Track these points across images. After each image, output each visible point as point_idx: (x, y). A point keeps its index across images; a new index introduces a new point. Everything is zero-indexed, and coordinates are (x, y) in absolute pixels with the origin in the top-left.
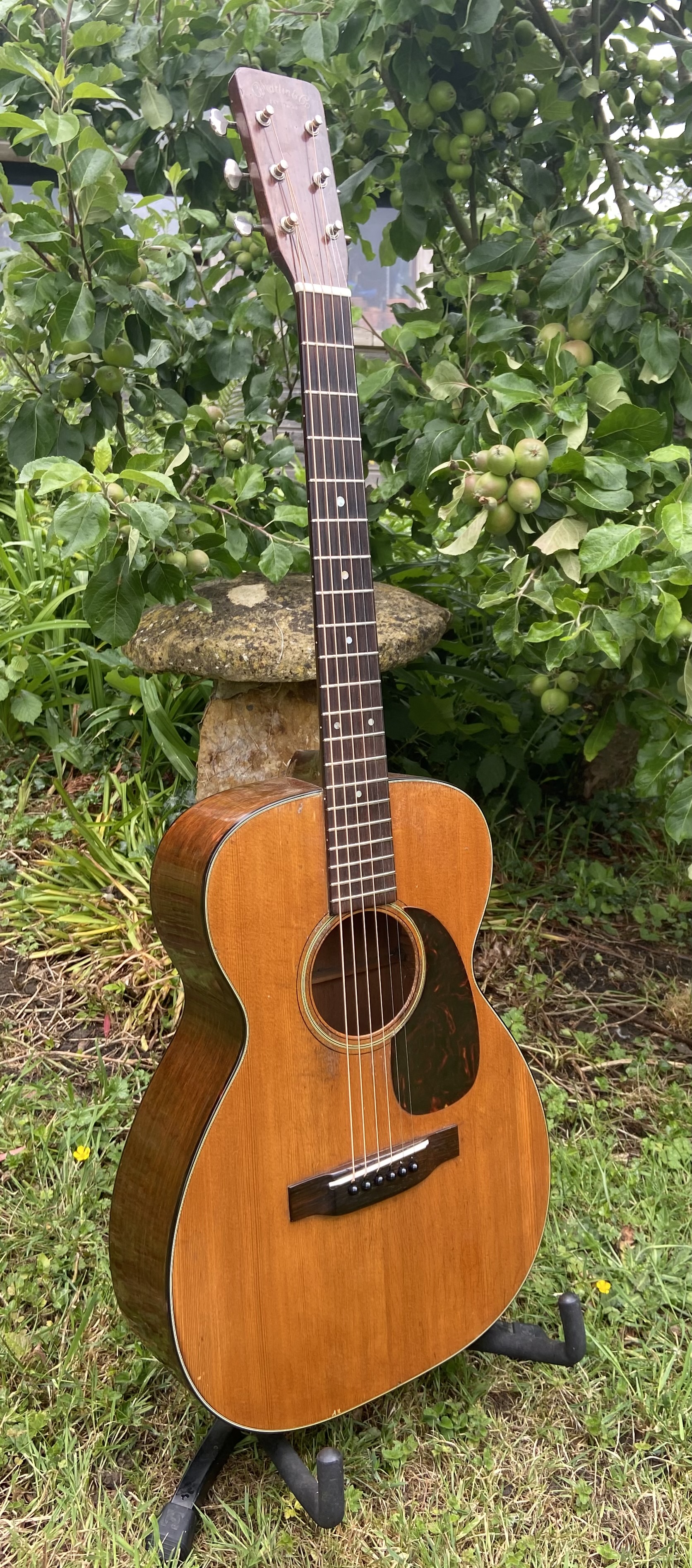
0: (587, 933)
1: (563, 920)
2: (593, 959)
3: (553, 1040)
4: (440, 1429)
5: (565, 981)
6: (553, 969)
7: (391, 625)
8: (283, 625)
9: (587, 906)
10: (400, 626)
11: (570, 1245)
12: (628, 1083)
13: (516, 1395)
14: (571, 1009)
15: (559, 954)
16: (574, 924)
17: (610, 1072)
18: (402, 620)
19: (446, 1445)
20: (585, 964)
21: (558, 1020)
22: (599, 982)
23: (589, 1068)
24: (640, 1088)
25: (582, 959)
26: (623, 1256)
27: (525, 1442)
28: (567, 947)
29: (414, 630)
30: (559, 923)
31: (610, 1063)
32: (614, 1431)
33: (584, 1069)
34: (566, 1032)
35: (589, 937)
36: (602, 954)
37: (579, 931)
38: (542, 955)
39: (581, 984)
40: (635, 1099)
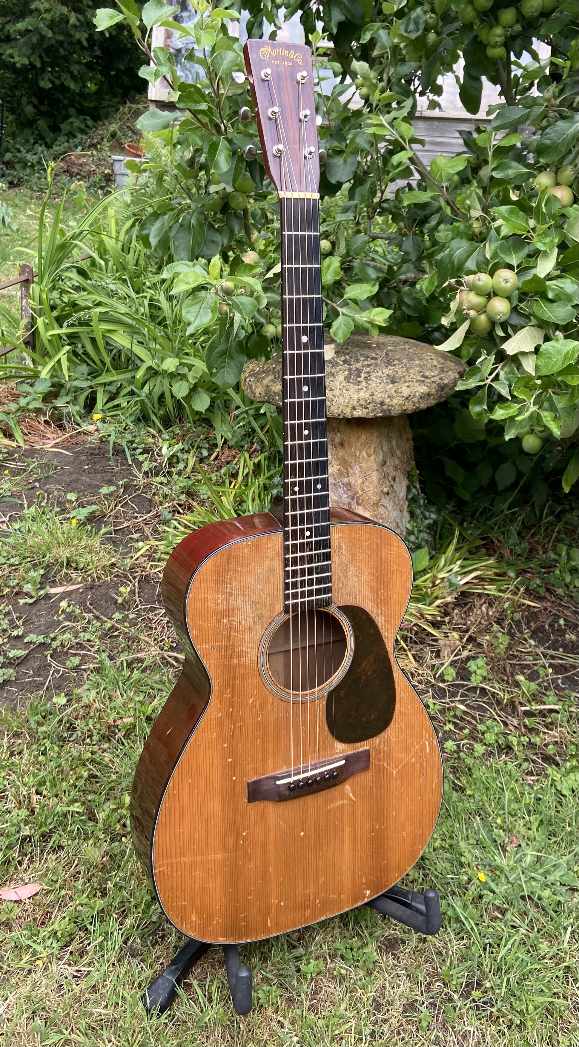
0: (559, 601)
1: (542, 591)
2: (558, 622)
3: (508, 683)
4: (342, 957)
5: (531, 637)
6: (524, 627)
7: (417, 381)
8: (341, 378)
9: (564, 580)
10: (423, 381)
11: (471, 841)
12: (551, 723)
13: (404, 942)
14: (529, 661)
15: (532, 616)
17: (542, 714)
18: (426, 377)
19: (345, 969)
20: (550, 625)
21: (517, 667)
22: (556, 641)
23: (527, 708)
24: (559, 729)
25: (548, 622)
26: (507, 854)
28: (540, 611)
29: (434, 385)
30: (538, 593)
31: (542, 707)
33: (523, 708)
34: (521, 678)
35: (560, 605)
36: (565, 620)
37: (554, 599)
38: (517, 616)
39: (541, 642)
40: (555, 737)
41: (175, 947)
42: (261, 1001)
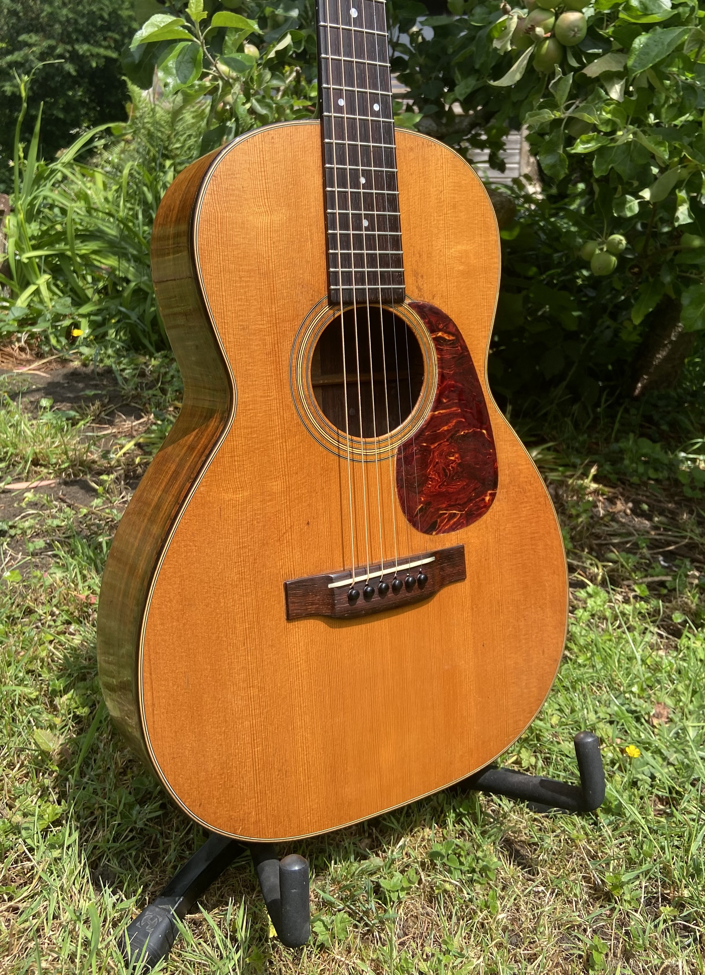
1: (613, 477)
2: (640, 508)
9: (636, 470)
11: (602, 715)
12: (667, 595)
14: (617, 540)
16: (623, 483)
17: (651, 587)
19: (450, 883)
21: (603, 547)
31: (651, 579)
32: (638, 892)
33: (625, 582)
36: (648, 504)
41: (175, 867)
42: (320, 938)
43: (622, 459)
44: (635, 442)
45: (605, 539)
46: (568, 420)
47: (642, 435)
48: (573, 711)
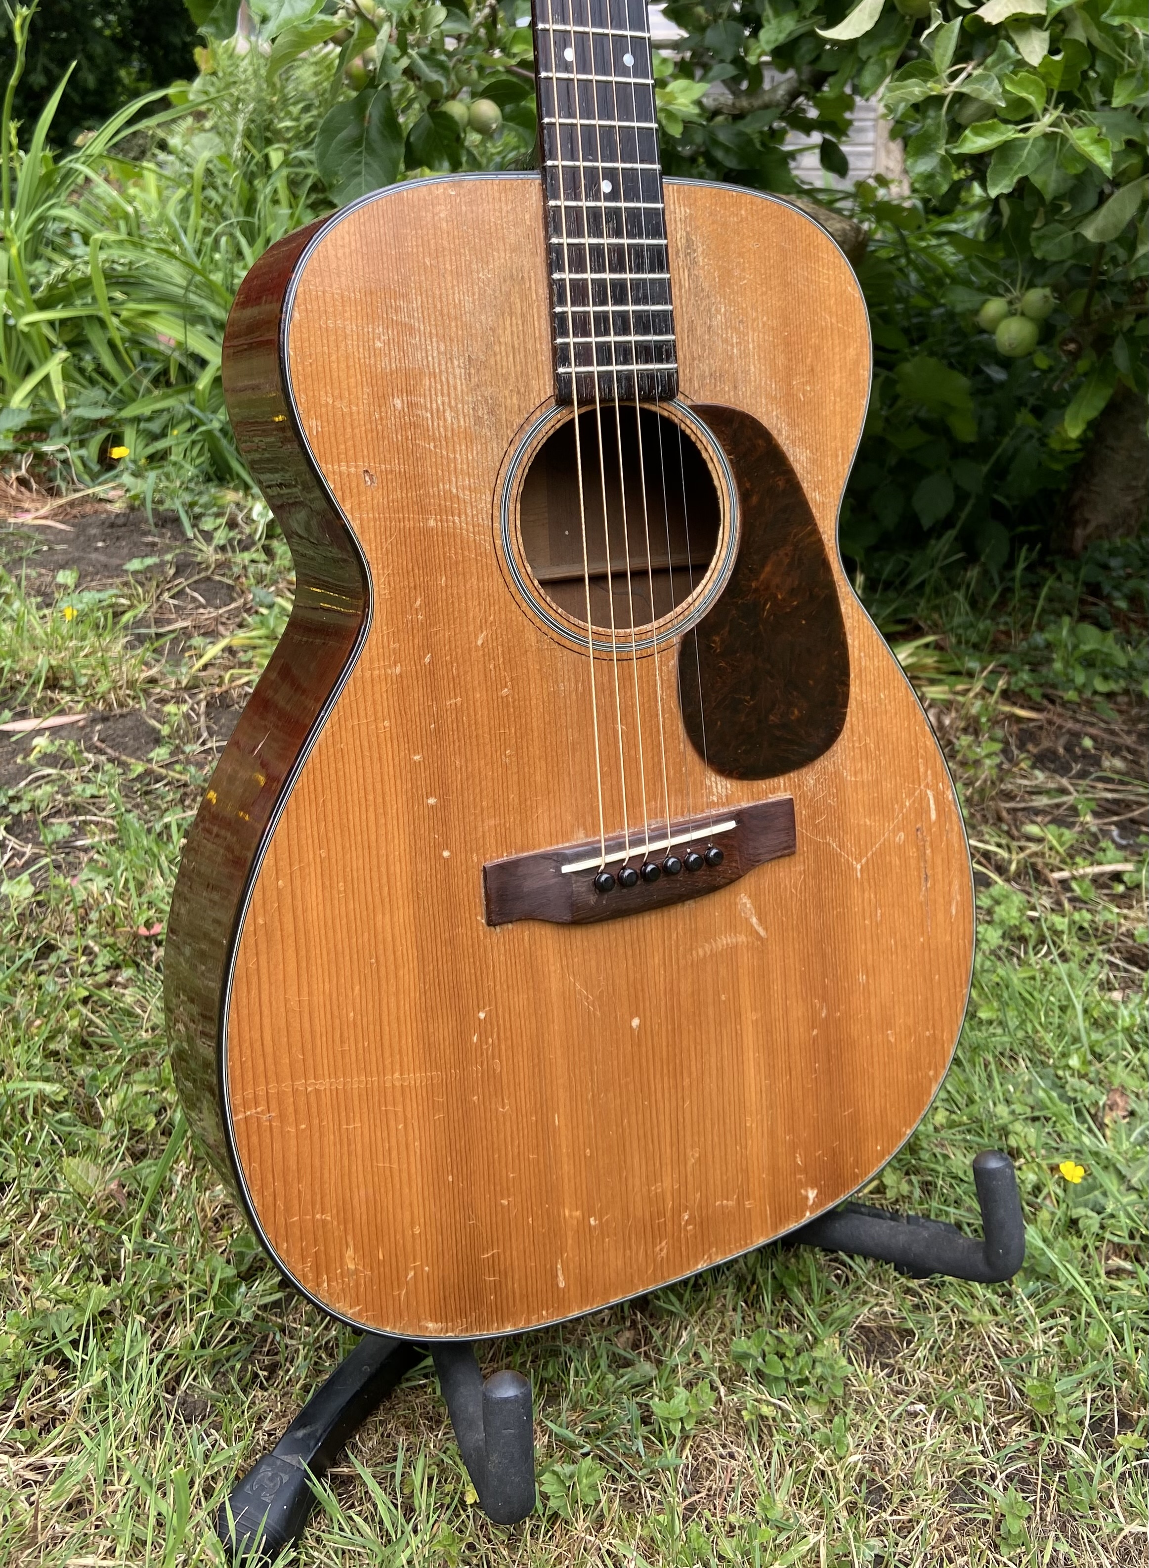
0: (1071, 712)
1: (1035, 693)
2: (1080, 745)
3: (1012, 836)
5: (1033, 767)
6: (1016, 752)
9: (1073, 679)
11: (1019, 1108)
13: (907, 1334)
14: (1042, 801)
15: (1028, 733)
16: (1053, 702)
17: (1100, 880)
19: (769, 1404)
20: (1065, 749)
21: (1020, 814)
22: (1086, 773)
23: (1067, 874)
25: (1062, 743)
26: (1109, 1132)
27: (915, 1415)
28: (1041, 728)
30: (1029, 698)
31: (1097, 869)
32: (1080, 1409)
33: (1057, 875)
34: (1033, 828)
35: (1075, 718)
36: (1093, 738)
37: (1059, 709)
38: (1000, 730)
39: (1059, 772)
40: (1138, 919)
41: (306, 1389)
42: (553, 1503)
43: (1050, 661)
44: (1072, 631)
45: (1023, 800)
46: (959, 595)
47: (1083, 618)
48: (971, 1101)
